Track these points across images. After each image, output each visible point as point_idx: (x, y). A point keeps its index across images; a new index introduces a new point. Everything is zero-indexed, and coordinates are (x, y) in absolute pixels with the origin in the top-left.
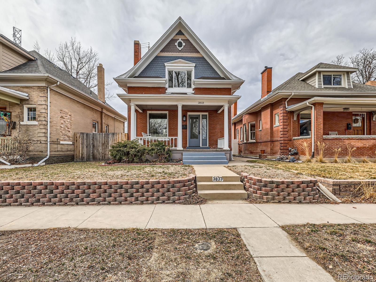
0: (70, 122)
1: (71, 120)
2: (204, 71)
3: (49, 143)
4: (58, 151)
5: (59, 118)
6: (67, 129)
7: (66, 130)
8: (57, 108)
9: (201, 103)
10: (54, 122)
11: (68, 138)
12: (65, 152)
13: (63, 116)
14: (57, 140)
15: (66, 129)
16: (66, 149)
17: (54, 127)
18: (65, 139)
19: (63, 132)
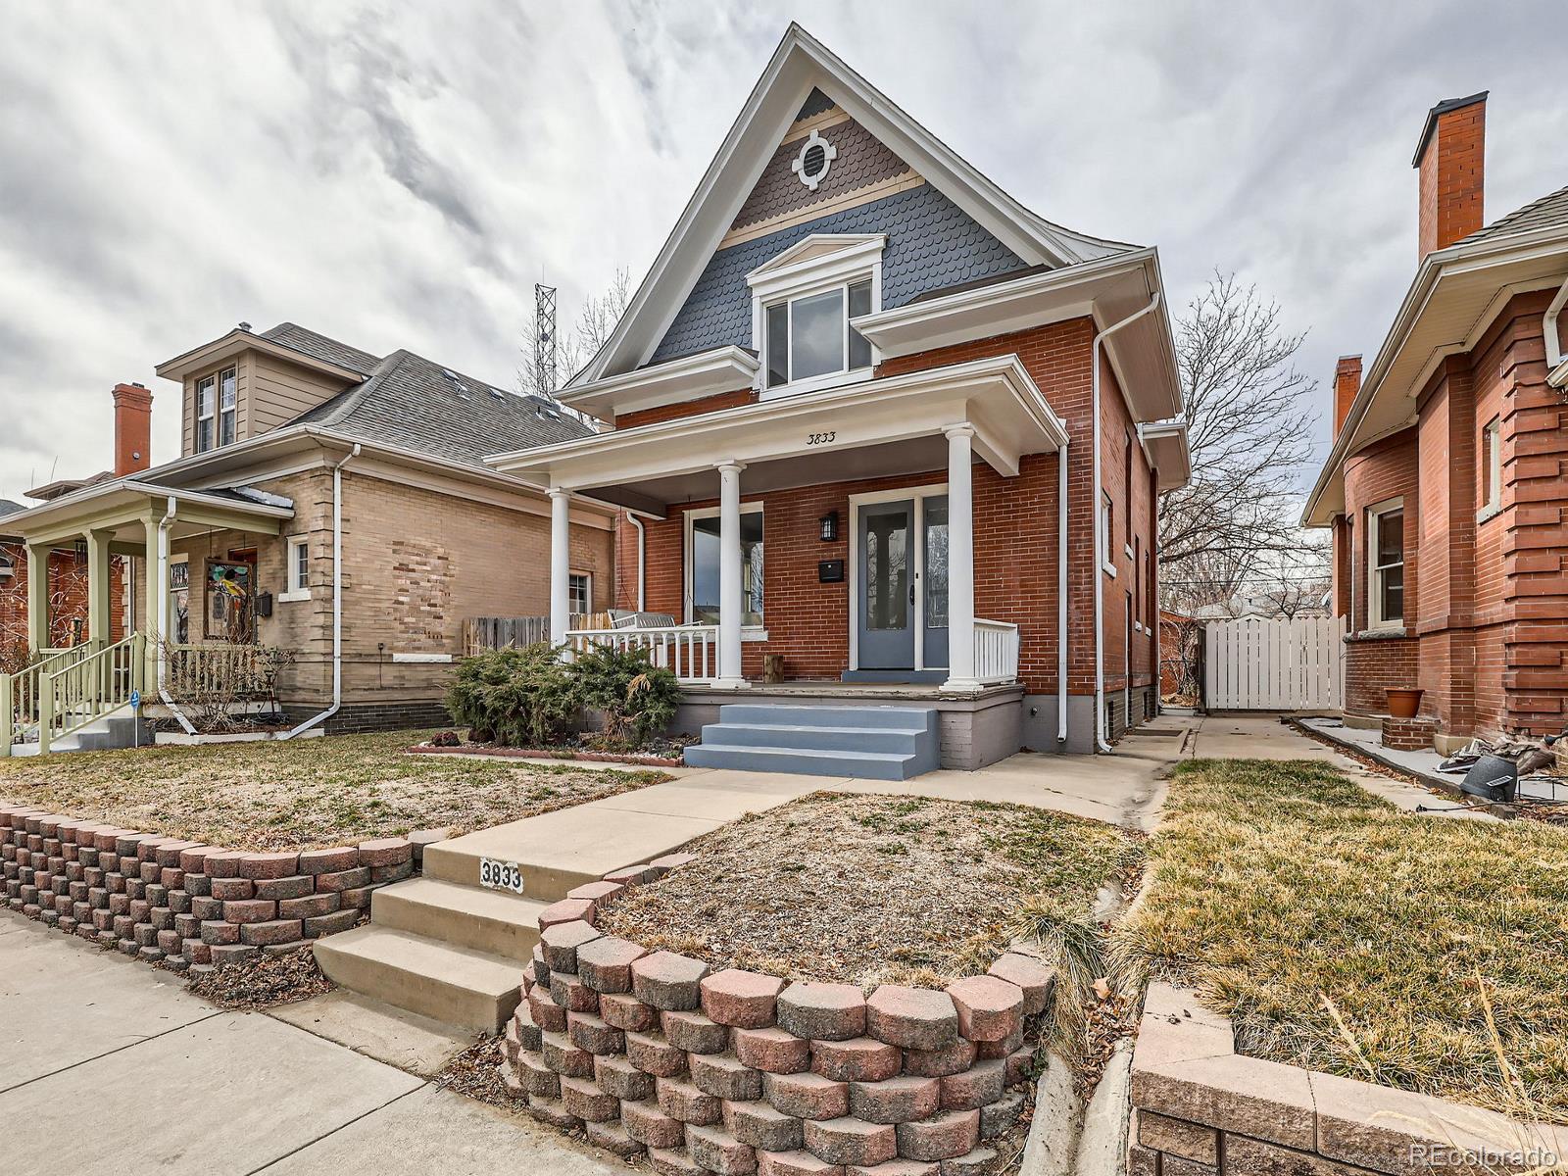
0: (442, 582)
1: (445, 575)
2: (928, 261)
3: (337, 662)
4: (382, 688)
5: (389, 571)
6: (428, 608)
7: (423, 612)
8: (378, 536)
9: (823, 438)
10: (364, 587)
11: (431, 642)
12: (415, 691)
13: (405, 562)
14: (381, 649)
15: (422, 608)
16: (423, 680)
17: (364, 604)
18: (417, 644)
19: (406, 620)
